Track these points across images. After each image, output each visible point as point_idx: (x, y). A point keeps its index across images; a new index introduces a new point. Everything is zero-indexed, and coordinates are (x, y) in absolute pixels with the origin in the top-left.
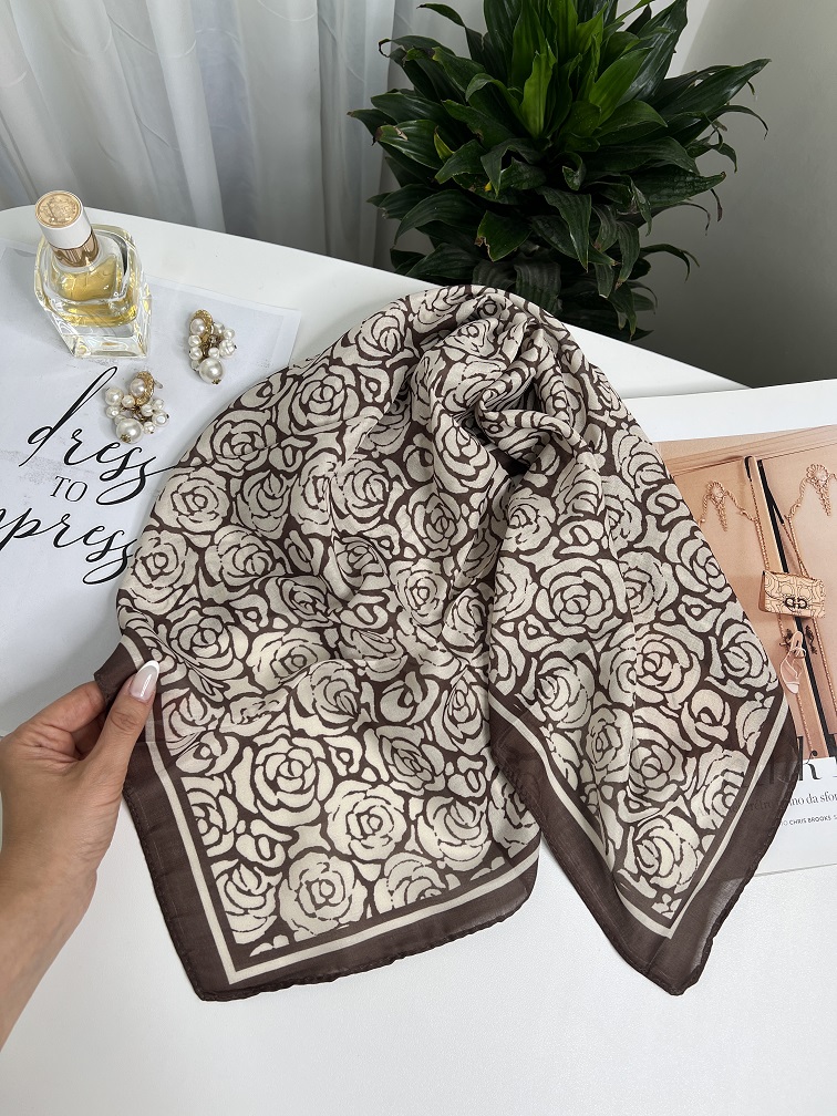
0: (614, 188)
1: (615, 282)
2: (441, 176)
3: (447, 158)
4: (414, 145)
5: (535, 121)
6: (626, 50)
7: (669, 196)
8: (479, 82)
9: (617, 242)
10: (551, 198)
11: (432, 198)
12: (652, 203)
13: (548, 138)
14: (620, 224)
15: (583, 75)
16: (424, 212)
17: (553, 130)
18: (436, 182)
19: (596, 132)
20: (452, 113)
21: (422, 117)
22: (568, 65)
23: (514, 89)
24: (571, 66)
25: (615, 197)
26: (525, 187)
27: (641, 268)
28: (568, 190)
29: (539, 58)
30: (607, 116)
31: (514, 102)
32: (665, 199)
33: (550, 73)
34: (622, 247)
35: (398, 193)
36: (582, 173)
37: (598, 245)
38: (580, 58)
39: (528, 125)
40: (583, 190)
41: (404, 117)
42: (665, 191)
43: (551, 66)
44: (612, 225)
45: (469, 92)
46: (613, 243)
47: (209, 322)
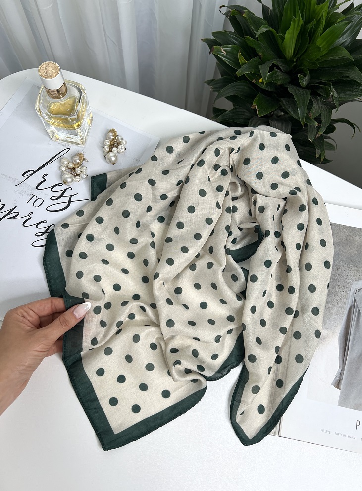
0: (323, 88)
1: (318, 131)
2: (239, 73)
3: (243, 64)
4: (228, 57)
5: (289, 52)
6: (338, 21)
7: (350, 95)
8: (264, 29)
9: (320, 115)
10: (291, 89)
11: (234, 84)
12: (341, 98)
13: (295, 60)
14: (324, 106)
15: (315, 31)
16: (230, 90)
17: (298, 56)
18: (236, 76)
19: (318, 60)
20: (249, 43)
21: (234, 44)
22: (308, 26)
23: (280, 34)
24: (310, 26)
25: (322, 93)
26: (279, 83)
27: (331, 129)
28: (300, 86)
29: (295, 20)
30: (324, 53)
31: (280, 41)
32: (347, 97)
33: (299, 28)
34: (323, 117)
35: (220, 80)
36: (308, 78)
37: (310, 115)
38: (315, 22)
39: (286, 54)
40: (307, 87)
41: (226, 43)
42: (348, 93)
43: (300, 25)
44: (319, 107)
45: (258, 33)
46: (318, 115)
47: (115, 135)
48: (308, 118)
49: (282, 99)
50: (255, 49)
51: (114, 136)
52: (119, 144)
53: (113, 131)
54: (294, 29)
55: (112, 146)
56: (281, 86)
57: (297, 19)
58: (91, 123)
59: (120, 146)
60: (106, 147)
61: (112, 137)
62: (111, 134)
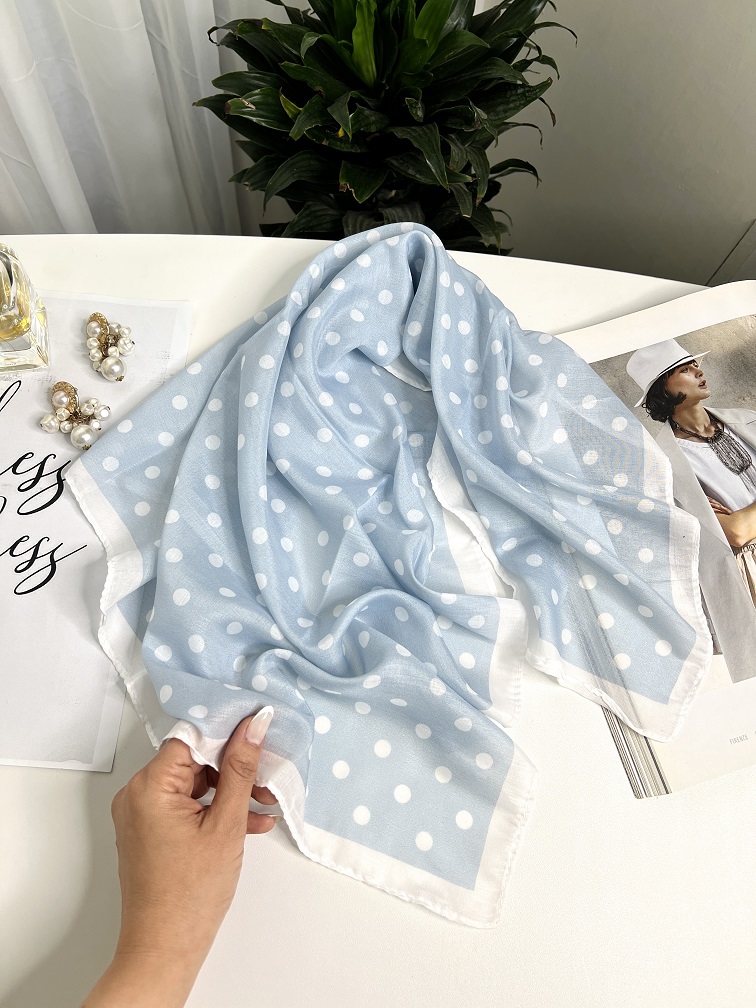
2: (294, 133)
3: (296, 116)
4: (262, 113)
5: (368, 71)
8: (310, 40)
13: (384, 82)
15: (403, 15)
16: (284, 177)
17: (388, 73)
19: (426, 67)
20: (291, 74)
28: (414, 122)
29: (361, 6)
30: (432, 51)
32: (502, 116)
35: (253, 168)
36: (423, 104)
37: (452, 166)
39: (362, 75)
41: (247, 89)
43: (373, 11)
45: (304, 48)
47: (103, 323)
48: (451, 174)
49: (389, 159)
50: (305, 82)
51: (101, 326)
52: (117, 338)
54: (364, 24)
55: (104, 347)
57: (364, 2)
59: (121, 342)
60: (93, 351)
61: (98, 330)
62: (94, 324)
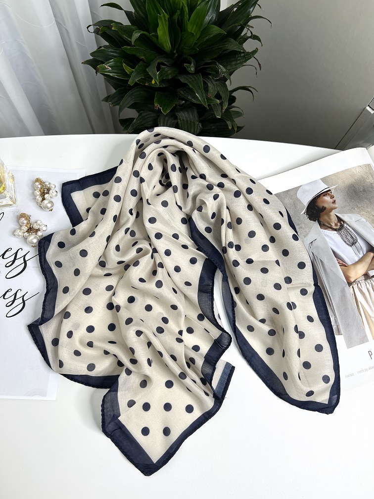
0: (210, 68)
1: (222, 109)
2: (131, 82)
4: (115, 71)
5: (167, 46)
6: (199, 3)
7: (236, 65)
8: (136, 35)
9: (218, 92)
10: (183, 79)
11: (130, 92)
12: (230, 70)
14: (217, 83)
15: (182, 20)
16: (128, 100)
18: (129, 86)
19: (196, 44)
20: (128, 52)
21: (115, 57)
22: (174, 17)
23: (153, 34)
24: (176, 17)
25: (211, 71)
26: (170, 77)
27: (232, 100)
29: (160, 17)
31: (155, 39)
32: (234, 67)
33: (167, 22)
34: (221, 93)
35: (115, 94)
36: (194, 64)
37: (210, 95)
38: (178, 12)
40: (196, 72)
41: (107, 59)
42: (233, 63)
43: (167, 19)
44: (214, 85)
45: (133, 40)
46: (216, 93)
47: (42, 183)
48: (208, 99)
49: (178, 90)
50: (135, 55)
53: (38, 180)
54: (163, 25)
56: (173, 79)
57: (162, 15)
58: (14, 180)
60: (38, 197)
61: (39, 186)
